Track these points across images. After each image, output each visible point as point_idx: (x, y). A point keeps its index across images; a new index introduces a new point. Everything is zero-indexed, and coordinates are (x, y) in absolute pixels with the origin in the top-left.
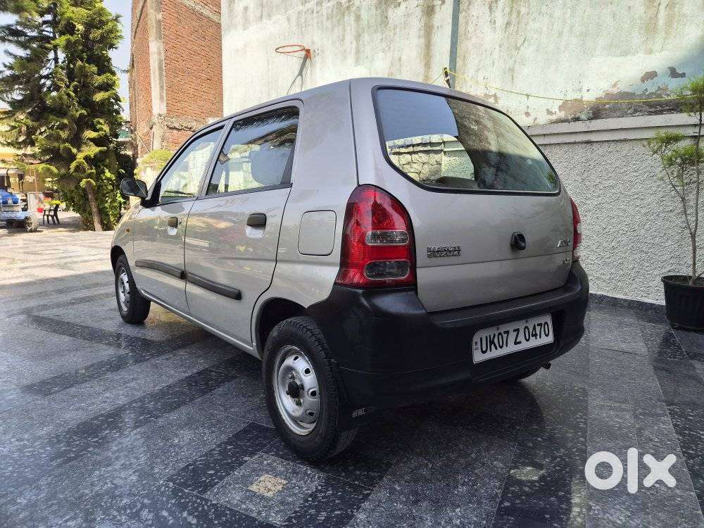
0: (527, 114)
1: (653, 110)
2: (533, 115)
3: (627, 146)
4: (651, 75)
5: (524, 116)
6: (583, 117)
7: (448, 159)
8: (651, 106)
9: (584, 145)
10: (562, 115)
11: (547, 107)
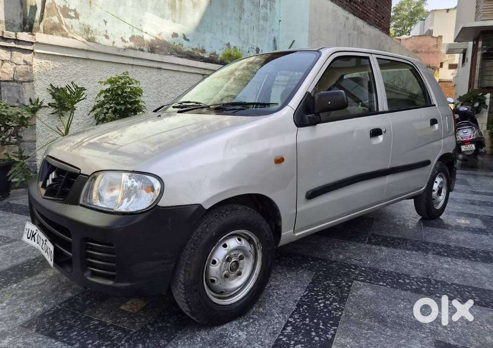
0: (107, 37)
1: (178, 55)
2: (112, 39)
3: (177, 75)
4: (175, 35)
5: (104, 37)
6: (145, 49)
7: (39, 61)
8: (178, 53)
9: (157, 70)
10: (132, 44)
11: (121, 36)
